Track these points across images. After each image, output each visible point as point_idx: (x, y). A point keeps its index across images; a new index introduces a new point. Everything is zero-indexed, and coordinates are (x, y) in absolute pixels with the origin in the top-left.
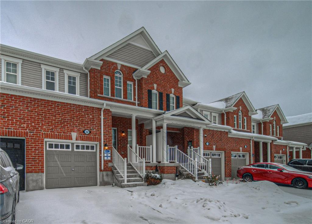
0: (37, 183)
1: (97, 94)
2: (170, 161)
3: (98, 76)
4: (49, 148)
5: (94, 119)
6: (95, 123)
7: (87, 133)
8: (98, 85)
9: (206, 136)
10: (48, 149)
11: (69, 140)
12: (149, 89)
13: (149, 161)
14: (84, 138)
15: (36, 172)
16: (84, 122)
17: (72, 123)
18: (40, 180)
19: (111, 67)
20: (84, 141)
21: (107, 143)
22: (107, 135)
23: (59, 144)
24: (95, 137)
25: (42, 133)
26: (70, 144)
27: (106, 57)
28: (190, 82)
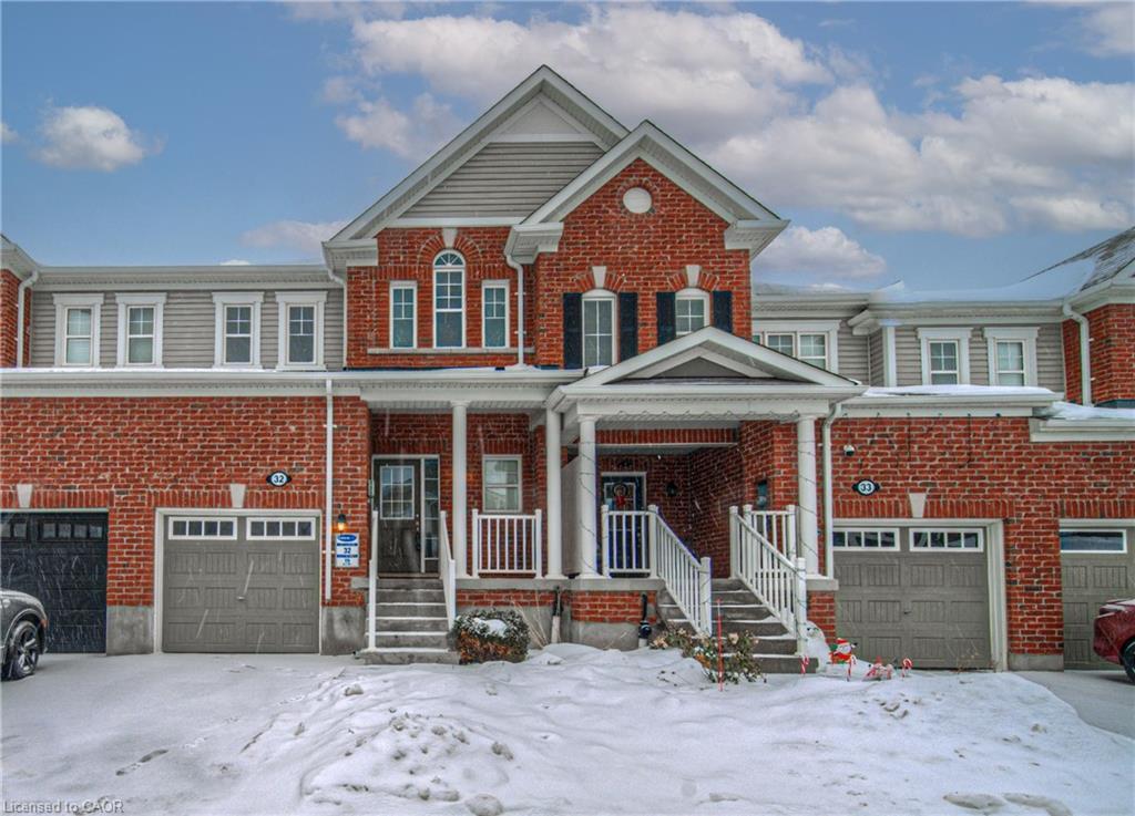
0: (133, 634)
1: (365, 350)
2: (616, 570)
3: (371, 288)
4: (175, 533)
5: (303, 435)
6: (306, 449)
7: (278, 484)
9: (850, 453)
10: (171, 536)
11: (223, 506)
12: (569, 289)
13: (529, 571)
14: (270, 500)
15: (131, 604)
16: (270, 449)
17: (232, 457)
18: (141, 626)
19: (419, 248)
20: (270, 507)
21: (347, 512)
22: (350, 483)
23: (203, 520)
24: (307, 494)
25: (149, 493)
26: (235, 521)
27: (401, 217)
28: (783, 218)
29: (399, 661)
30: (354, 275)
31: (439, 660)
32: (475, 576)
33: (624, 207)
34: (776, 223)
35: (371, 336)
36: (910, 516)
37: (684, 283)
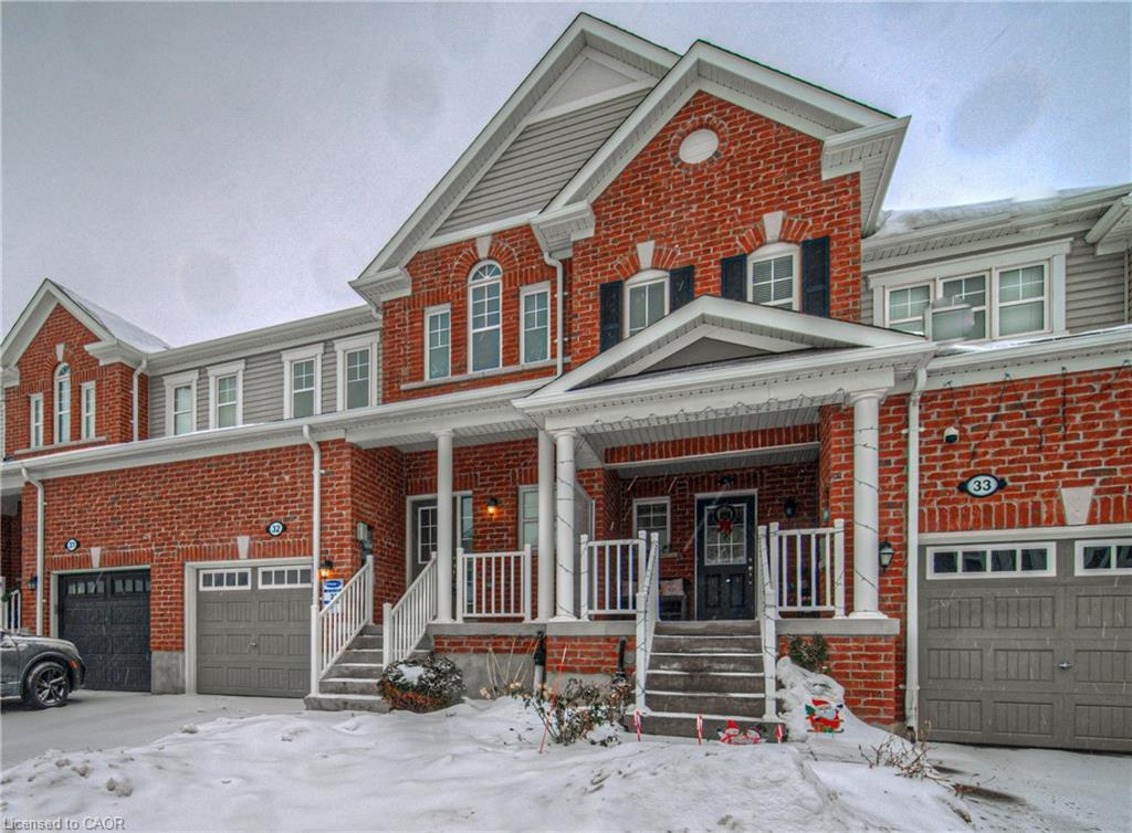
0: (169, 676)
1: (399, 387)
2: (596, 611)
3: (404, 320)
4: (205, 585)
5: (295, 483)
6: (298, 497)
7: (275, 533)
8: (402, 353)
9: (951, 439)
10: (202, 588)
11: (233, 559)
12: (607, 279)
13: (517, 615)
14: (269, 550)
15: (166, 649)
16: (269, 500)
17: (239, 510)
18: (174, 670)
19: (451, 266)
20: (269, 557)
21: (333, 558)
22: (336, 528)
23: (224, 572)
24: (299, 542)
25: (179, 550)
26: (249, 571)
27: (433, 236)
29: (334, 707)
30: (388, 309)
31: (370, 708)
32: (459, 620)
33: (678, 159)
34: (890, 126)
35: (404, 371)
36: (1062, 522)
37: (761, 240)
